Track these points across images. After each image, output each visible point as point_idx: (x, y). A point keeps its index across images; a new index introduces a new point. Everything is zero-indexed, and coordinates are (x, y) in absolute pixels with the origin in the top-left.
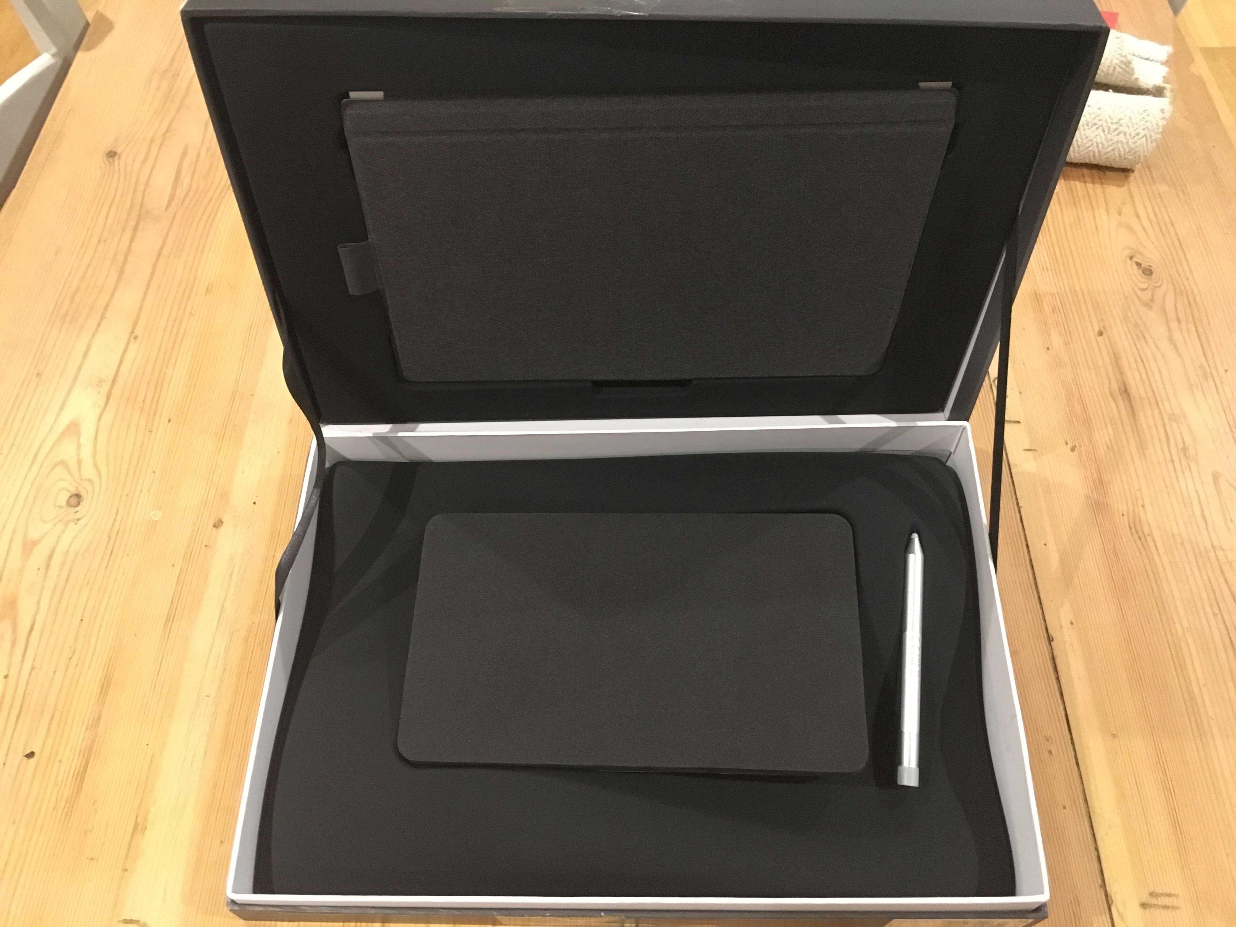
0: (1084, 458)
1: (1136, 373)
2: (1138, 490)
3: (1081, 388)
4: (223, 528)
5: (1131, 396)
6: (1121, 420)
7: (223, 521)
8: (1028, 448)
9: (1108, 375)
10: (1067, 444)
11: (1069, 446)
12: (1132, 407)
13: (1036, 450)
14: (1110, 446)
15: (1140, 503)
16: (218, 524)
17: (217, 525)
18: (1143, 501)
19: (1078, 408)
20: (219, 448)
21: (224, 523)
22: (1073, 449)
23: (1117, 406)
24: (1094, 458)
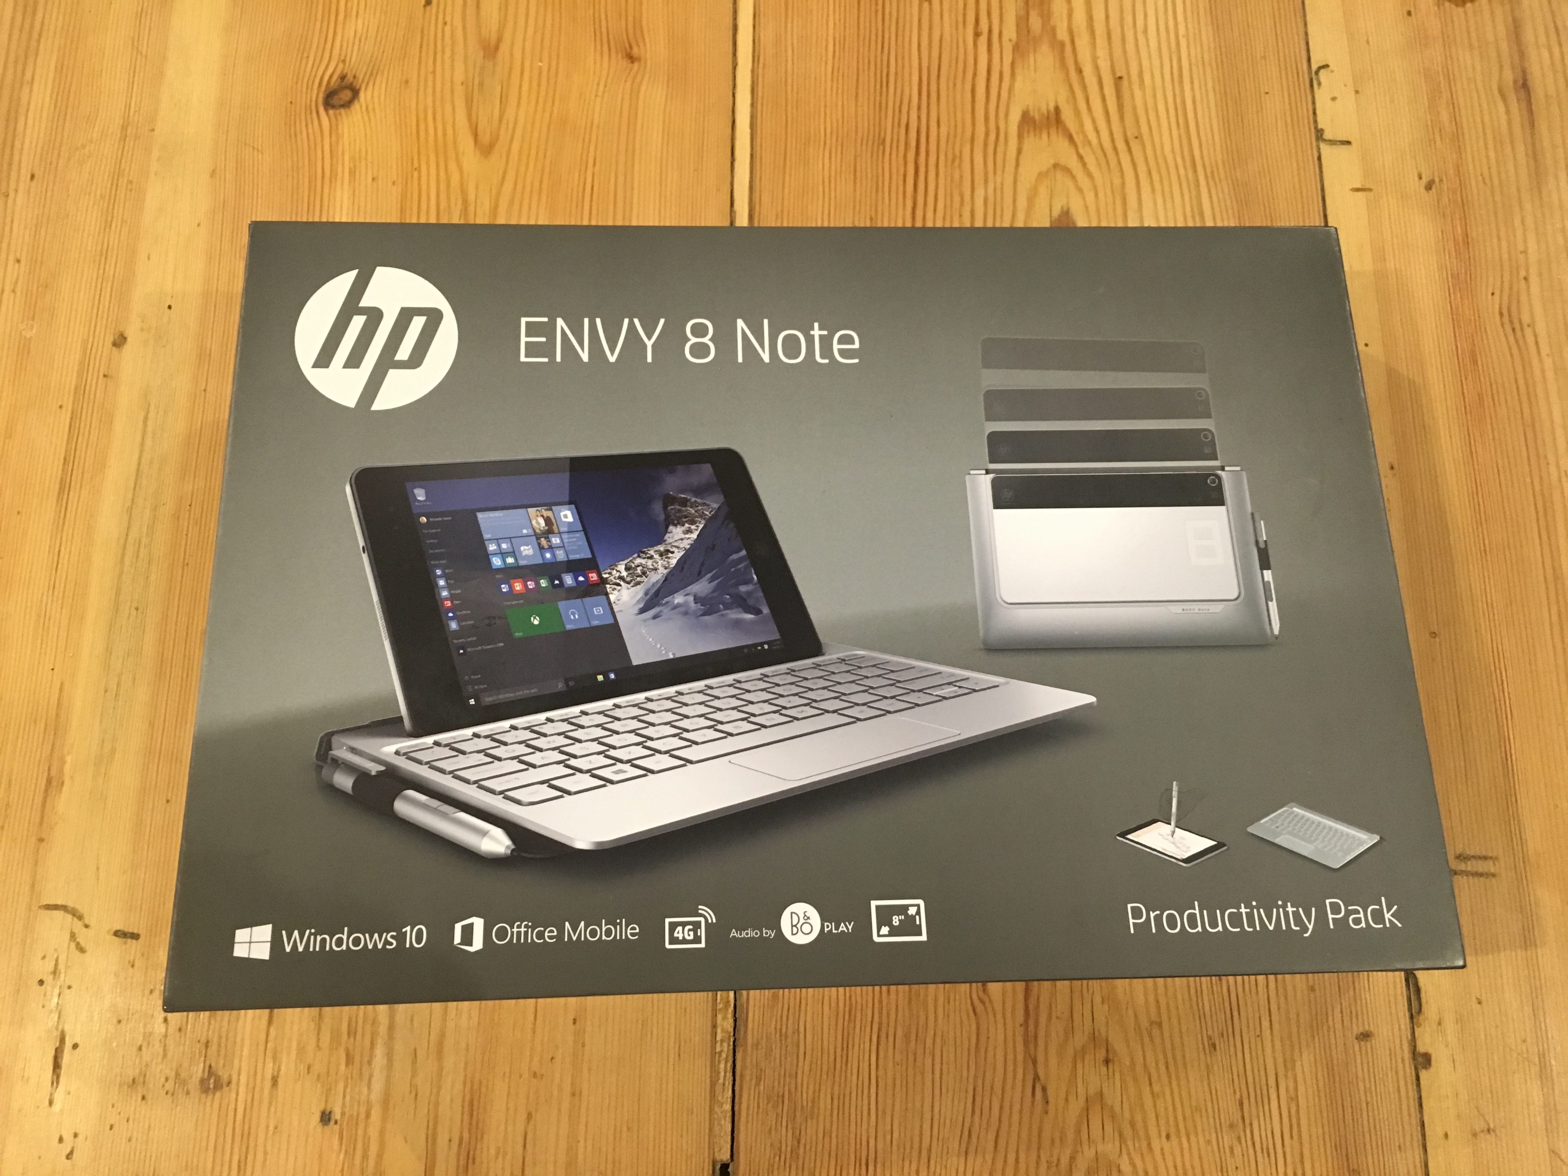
0: (1445, 200)
1: (1545, 54)
2: (1521, 252)
3: (1454, 81)
4: (127, 348)
5: (1532, 94)
6: (1511, 134)
7: (126, 335)
8: (1359, 186)
9: (1499, 56)
10: (1420, 178)
11: (1425, 180)
12: (1530, 111)
13: (1370, 190)
14: (1487, 180)
15: (1523, 273)
16: (120, 341)
17: (117, 342)
18: (1527, 271)
19: (1445, 116)
20: (109, 219)
21: (129, 340)
22: (1429, 187)
23: (1508, 112)
24: (1459, 200)
